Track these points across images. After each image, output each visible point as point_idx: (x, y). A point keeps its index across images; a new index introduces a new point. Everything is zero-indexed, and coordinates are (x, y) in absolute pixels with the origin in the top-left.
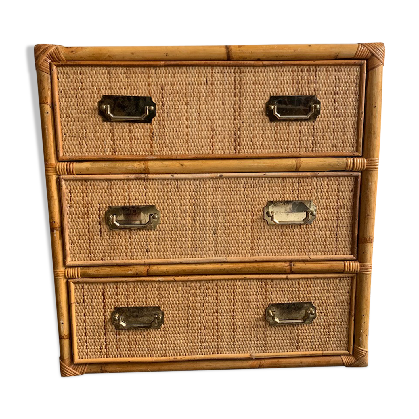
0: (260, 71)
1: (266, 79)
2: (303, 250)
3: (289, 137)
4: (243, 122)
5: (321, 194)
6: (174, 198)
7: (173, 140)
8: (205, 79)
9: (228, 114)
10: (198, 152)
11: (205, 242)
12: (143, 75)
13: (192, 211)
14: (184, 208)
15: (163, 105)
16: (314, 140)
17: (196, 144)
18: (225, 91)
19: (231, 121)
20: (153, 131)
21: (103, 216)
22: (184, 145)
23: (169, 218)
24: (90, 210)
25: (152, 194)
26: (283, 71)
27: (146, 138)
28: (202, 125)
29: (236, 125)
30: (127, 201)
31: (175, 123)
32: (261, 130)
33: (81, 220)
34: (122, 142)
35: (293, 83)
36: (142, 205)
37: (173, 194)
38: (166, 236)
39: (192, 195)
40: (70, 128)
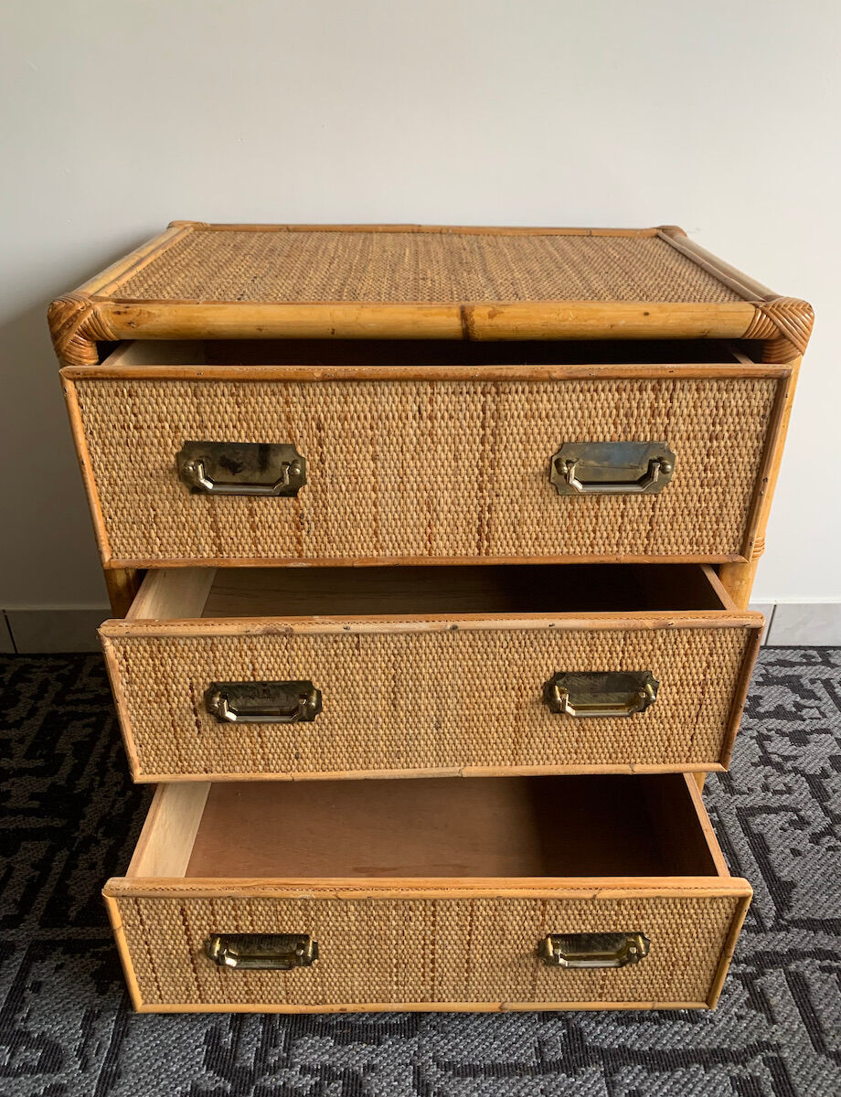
0: (542, 389)
1: (555, 406)
2: (620, 755)
3: (597, 524)
4: (497, 496)
5: (673, 659)
6: (351, 665)
7: (345, 529)
8: (415, 408)
9: (467, 479)
10: (399, 552)
11: (416, 743)
12: (274, 399)
13: (390, 689)
14: (373, 683)
15: (322, 461)
16: (652, 530)
17: (394, 536)
18: (461, 432)
19: (473, 494)
20: (301, 512)
21: (200, 699)
22: (368, 539)
23: (340, 702)
24: (172, 689)
25: (303, 659)
26: (596, 390)
27: (286, 525)
28: (408, 501)
29: (482, 502)
30: (249, 673)
31: (348, 496)
32: (536, 511)
33: (155, 705)
34: (236, 532)
35: (618, 416)
36: (283, 679)
37: (348, 659)
38: (334, 733)
39: (390, 661)
40: (121, 505)
